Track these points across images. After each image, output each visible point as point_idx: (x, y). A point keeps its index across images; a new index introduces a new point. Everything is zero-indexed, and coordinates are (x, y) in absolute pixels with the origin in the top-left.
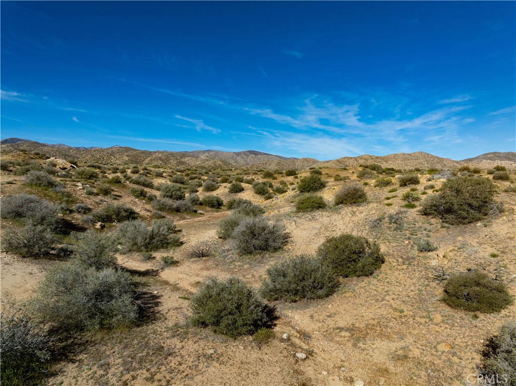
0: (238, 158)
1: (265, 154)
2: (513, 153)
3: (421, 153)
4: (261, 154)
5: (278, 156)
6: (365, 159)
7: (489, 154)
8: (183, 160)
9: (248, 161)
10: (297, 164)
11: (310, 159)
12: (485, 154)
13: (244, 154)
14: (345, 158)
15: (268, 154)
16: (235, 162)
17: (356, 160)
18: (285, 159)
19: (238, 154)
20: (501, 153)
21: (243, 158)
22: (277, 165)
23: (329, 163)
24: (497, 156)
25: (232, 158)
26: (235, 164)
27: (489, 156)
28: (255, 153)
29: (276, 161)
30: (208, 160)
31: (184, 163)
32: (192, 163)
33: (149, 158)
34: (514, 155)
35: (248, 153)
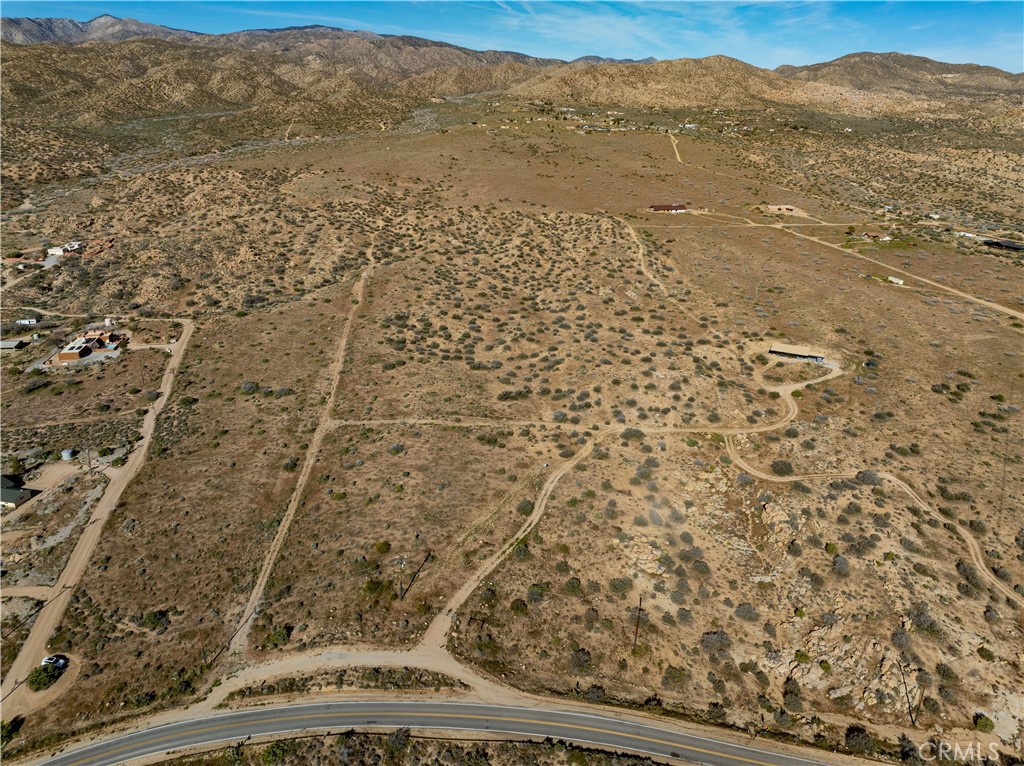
0: (381, 55)
2: (896, 55)
3: (720, 58)
7: (855, 55)
9: (401, 62)
10: (494, 75)
12: (848, 56)
16: (376, 67)
20: (874, 55)
21: (390, 56)
22: (456, 81)
24: (865, 62)
25: (369, 54)
27: (852, 60)
28: (416, 43)
31: (284, 82)
32: (297, 81)
33: (218, 76)
34: (897, 58)
35: (401, 43)
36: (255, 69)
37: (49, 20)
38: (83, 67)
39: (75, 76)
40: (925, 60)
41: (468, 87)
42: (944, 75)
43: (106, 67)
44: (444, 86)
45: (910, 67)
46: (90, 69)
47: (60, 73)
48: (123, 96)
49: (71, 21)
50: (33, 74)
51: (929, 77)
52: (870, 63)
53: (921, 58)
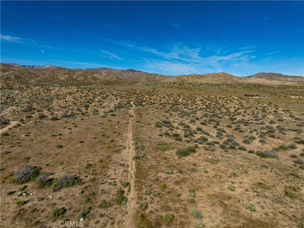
0: (123, 74)
1: (139, 71)
2: (272, 73)
3: (223, 73)
4: (136, 71)
5: (146, 73)
6: (192, 77)
7: (260, 73)
8: (93, 76)
9: (129, 76)
10: (156, 78)
11: (164, 76)
12: (258, 74)
13: (126, 71)
14: (182, 76)
15: (140, 72)
16: (122, 76)
17: (187, 77)
18: (150, 74)
19: (123, 71)
20: (266, 73)
21: (126, 74)
22: (146, 79)
23: (173, 79)
24: (264, 75)
25: (120, 73)
26: (122, 78)
27: (260, 75)
28: (133, 71)
29: (145, 77)
30: (108, 76)
31: (95, 78)
32: (99, 78)
33: (76, 75)
34: (273, 74)
35: (129, 71)
36: (87, 74)
37: (33, 66)
38: (37, 72)
39: (34, 74)
40: (281, 75)
41: (149, 80)
42: (287, 79)
43: (44, 73)
44: (142, 80)
45: (277, 76)
46: (39, 73)
47: (30, 73)
48: (46, 78)
49: (39, 66)
50: (22, 73)
51: (283, 79)
52: (265, 75)
53: (280, 74)
